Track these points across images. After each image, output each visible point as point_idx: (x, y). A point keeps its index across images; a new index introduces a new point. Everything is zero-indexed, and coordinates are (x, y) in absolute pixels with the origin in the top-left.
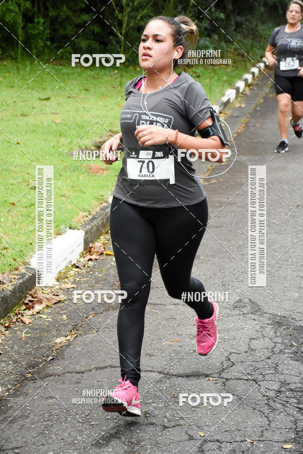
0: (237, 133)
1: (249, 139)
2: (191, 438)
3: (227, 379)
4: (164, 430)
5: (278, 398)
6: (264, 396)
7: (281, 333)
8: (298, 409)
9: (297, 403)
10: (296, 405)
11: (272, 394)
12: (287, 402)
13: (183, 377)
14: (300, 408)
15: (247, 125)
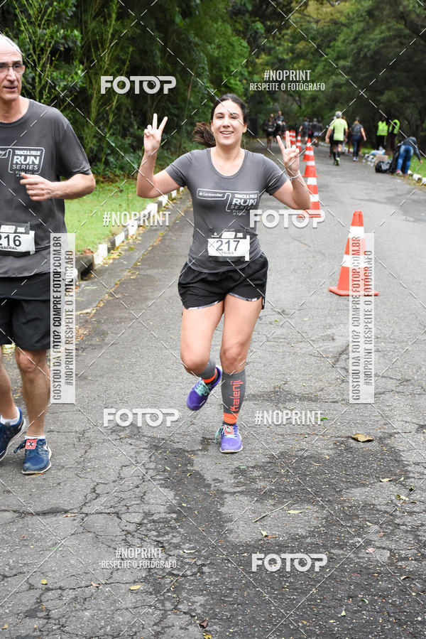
0: (153, 246)
1: (163, 252)
2: (31, 587)
3: (87, 514)
4: (3, 580)
5: (138, 531)
6: (123, 531)
7: (156, 458)
8: (156, 543)
9: (157, 536)
10: (154, 538)
11: (131, 528)
12: (146, 536)
13: (39, 515)
14: (157, 541)
15: (164, 237)
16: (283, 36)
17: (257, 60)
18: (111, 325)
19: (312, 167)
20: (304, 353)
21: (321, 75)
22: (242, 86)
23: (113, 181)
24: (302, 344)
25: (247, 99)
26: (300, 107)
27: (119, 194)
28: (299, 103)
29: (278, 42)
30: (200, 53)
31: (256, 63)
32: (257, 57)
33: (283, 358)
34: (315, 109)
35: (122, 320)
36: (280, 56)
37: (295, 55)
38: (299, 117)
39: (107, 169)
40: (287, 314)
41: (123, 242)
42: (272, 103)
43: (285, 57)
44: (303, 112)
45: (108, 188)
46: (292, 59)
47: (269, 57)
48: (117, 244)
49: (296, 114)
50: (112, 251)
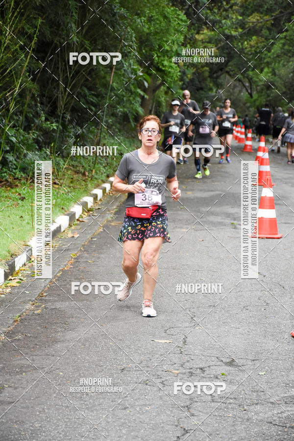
16: (231, 7)
17: (197, 36)
18: (8, 377)
19: (267, 172)
20: (261, 421)
21: (278, 56)
22: (178, 69)
23: (11, 186)
24: (258, 407)
25: (184, 84)
26: (251, 95)
27: (20, 202)
28: (249, 91)
29: (224, 13)
30: (126, 28)
31: (196, 40)
32: (198, 33)
33: (233, 426)
34: (271, 98)
35: (22, 369)
36: (227, 32)
37: (246, 31)
38: (248, 108)
39: (5, 170)
40: (237, 366)
41: (25, 265)
42: (214, 90)
43: (234, 33)
44: (255, 101)
45: (5, 195)
46: (241, 35)
47: (213, 33)
48: (17, 269)
49: (245, 104)
50: (10, 277)
